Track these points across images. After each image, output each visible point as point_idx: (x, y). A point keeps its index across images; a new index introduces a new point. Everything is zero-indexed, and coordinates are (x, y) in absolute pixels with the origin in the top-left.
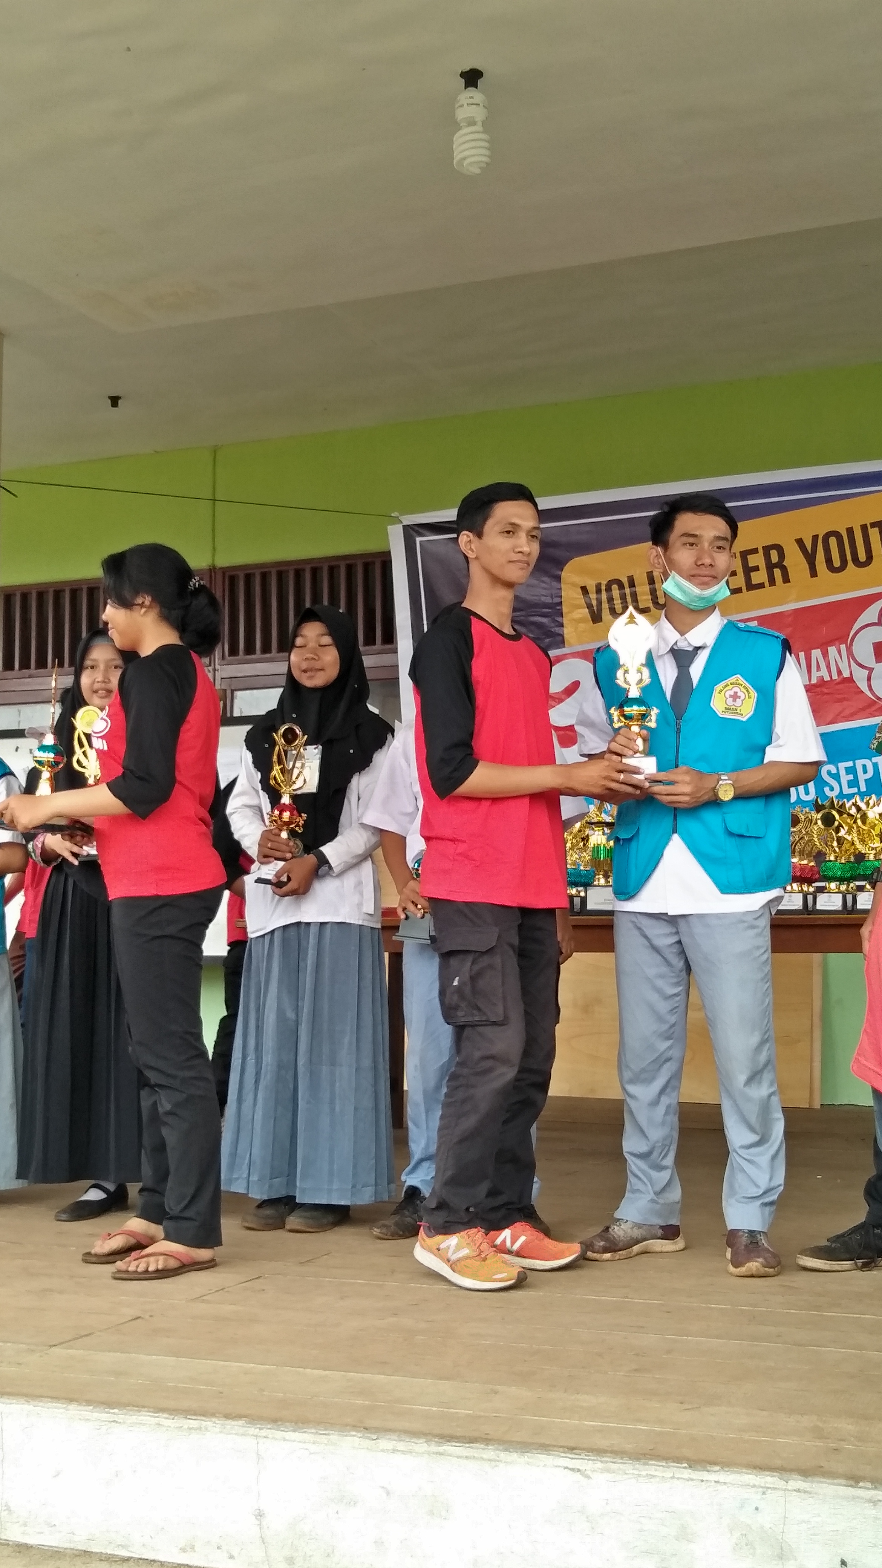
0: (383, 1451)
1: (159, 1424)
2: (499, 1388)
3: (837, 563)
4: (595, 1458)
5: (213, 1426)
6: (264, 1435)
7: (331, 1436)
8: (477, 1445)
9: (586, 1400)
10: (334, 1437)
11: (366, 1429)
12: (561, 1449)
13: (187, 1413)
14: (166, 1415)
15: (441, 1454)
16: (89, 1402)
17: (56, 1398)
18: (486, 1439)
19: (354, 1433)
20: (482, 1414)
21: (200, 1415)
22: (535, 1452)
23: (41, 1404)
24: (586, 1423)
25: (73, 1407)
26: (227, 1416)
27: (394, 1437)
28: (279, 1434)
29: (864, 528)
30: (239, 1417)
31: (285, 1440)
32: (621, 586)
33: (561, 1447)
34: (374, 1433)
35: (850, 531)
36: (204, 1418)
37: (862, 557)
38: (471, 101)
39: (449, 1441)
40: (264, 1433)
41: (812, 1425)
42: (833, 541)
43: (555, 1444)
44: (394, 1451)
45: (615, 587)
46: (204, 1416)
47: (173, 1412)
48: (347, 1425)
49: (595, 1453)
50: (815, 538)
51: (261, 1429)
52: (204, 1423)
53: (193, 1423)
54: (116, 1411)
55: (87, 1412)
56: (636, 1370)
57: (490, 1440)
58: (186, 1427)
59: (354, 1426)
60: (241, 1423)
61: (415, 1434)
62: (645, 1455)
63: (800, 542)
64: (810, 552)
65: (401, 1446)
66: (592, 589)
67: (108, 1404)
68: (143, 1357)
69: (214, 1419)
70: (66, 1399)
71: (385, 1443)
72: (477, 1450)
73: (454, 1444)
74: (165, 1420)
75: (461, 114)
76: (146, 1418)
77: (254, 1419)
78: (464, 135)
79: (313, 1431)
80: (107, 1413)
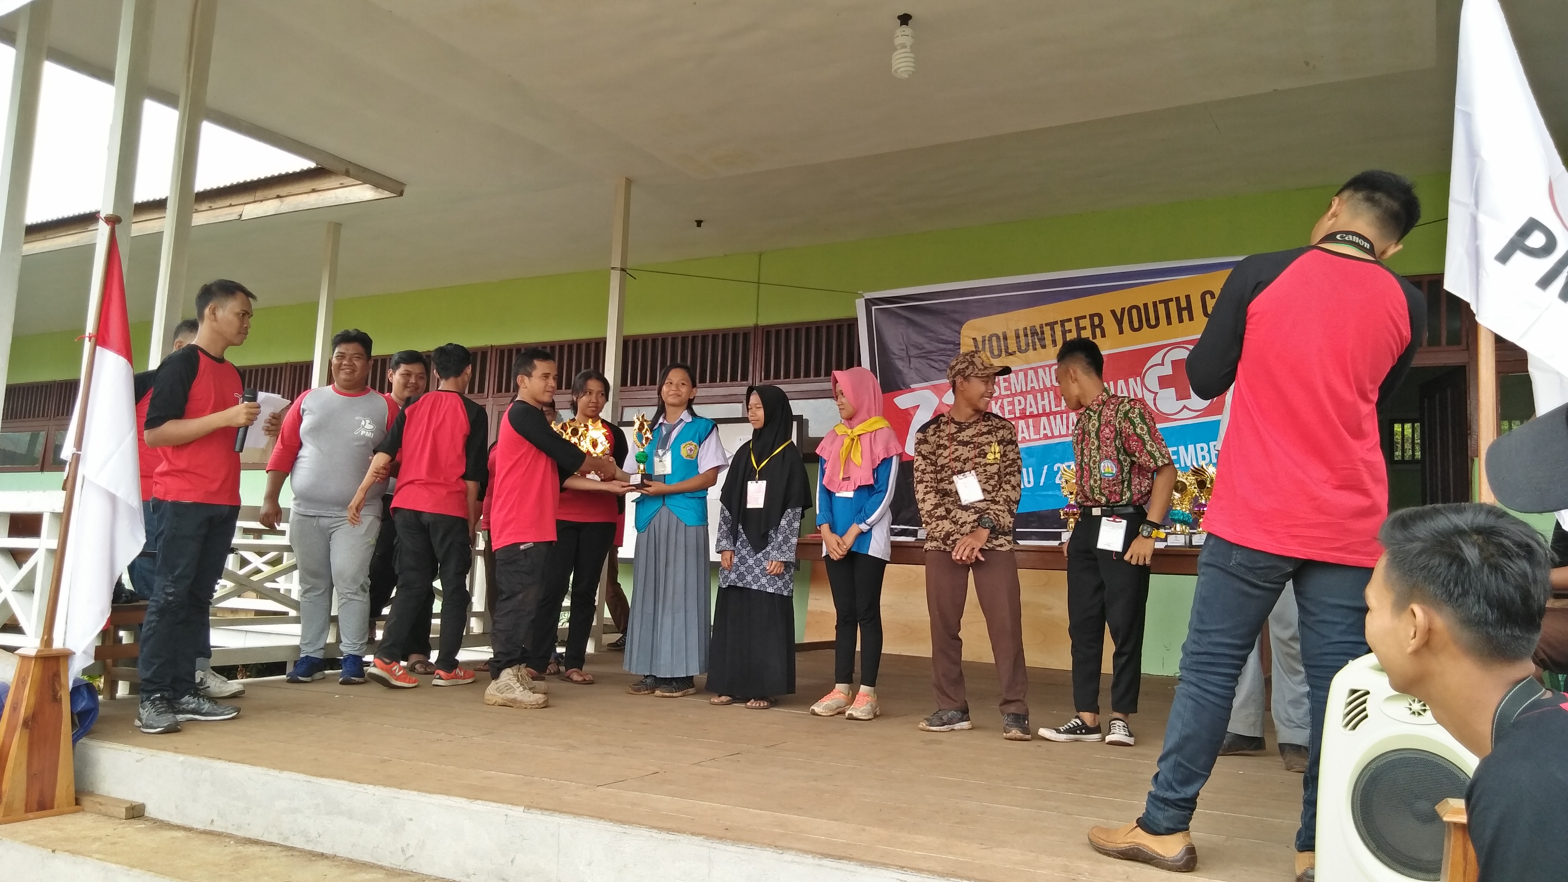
0: (785, 861)
1: (651, 836)
2: (867, 828)
3: (1136, 325)
4: (916, 874)
5: (684, 839)
6: (713, 847)
7: (755, 851)
8: (844, 861)
9: (920, 839)
10: (757, 850)
11: (776, 846)
12: (896, 867)
13: (669, 830)
14: (656, 831)
15: (821, 865)
16: (611, 820)
17: (592, 817)
18: (850, 858)
19: (768, 849)
20: (852, 843)
21: (677, 832)
22: (879, 867)
23: (582, 819)
24: (917, 852)
25: (602, 822)
26: (693, 834)
27: (793, 853)
28: (723, 847)
29: (1155, 304)
30: (700, 834)
31: (726, 851)
32: (998, 337)
33: (897, 866)
34: (781, 850)
35: (1146, 305)
36: (679, 834)
37: (1153, 322)
38: (903, 33)
39: (827, 858)
40: (714, 845)
41: (1062, 863)
42: (1134, 312)
43: (892, 863)
44: (792, 862)
45: (994, 338)
46: (678, 832)
47: (661, 829)
48: (765, 844)
49: (917, 871)
50: (1123, 310)
51: (712, 843)
52: (679, 837)
53: (671, 837)
54: (627, 826)
55: (608, 826)
56: (958, 823)
57: (852, 858)
58: (667, 839)
59: (769, 845)
60: (701, 838)
61: (806, 852)
62: (948, 874)
63: (1113, 312)
64: (1119, 318)
65: (797, 859)
66: (979, 339)
67: (622, 822)
68: (652, 796)
69: (684, 835)
70: (597, 817)
71: (788, 856)
72: (843, 865)
73: (829, 859)
74: (654, 833)
75: (898, 41)
76: (644, 832)
77: (709, 836)
78: (898, 54)
79: (744, 846)
80: (622, 827)
